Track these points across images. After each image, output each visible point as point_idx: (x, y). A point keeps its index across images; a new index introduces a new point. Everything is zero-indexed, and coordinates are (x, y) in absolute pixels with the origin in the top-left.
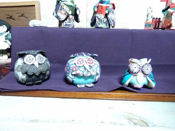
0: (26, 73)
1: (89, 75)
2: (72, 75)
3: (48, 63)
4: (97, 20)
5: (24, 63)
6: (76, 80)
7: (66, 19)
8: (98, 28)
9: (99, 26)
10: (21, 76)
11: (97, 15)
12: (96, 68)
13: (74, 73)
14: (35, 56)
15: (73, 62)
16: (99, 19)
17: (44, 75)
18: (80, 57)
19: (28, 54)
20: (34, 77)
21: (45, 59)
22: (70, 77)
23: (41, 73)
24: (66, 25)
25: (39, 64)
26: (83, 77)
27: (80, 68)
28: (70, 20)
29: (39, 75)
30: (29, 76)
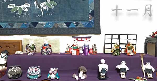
0: (12, 75)
1: (34, 75)
2: (29, 75)
3: (21, 70)
4: (43, 52)
5: (11, 71)
6: (30, 77)
7: (30, 52)
8: (43, 55)
9: (43, 54)
10: (10, 76)
11: (43, 50)
12: (38, 72)
13: (29, 74)
14: (16, 68)
15: (29, 70)
16: (44, 51)
17: (19, 75)
18: (32, 68)
19: (13, 67)
20: (15, 76)
21: (19, 69)
22: (28, 76)
23: (17, 74)
24: (30, 54)
25: (17, 71)
26: (32, 76)
27: (31, 73)
28: (32, 52)
29: (17, 75)
30: (13, 76)
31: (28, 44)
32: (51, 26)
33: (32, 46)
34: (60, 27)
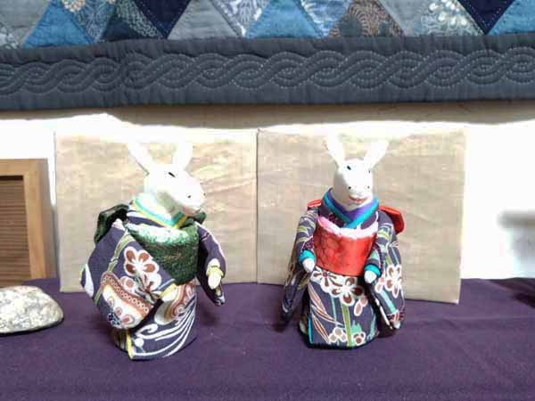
8: (322, 347)
9: (330, 339)
11: (317, 275)
28: (170, 312)
31: (121, 213)
32: (317, 21)
33: (170, 234)
34: (408, 29)
